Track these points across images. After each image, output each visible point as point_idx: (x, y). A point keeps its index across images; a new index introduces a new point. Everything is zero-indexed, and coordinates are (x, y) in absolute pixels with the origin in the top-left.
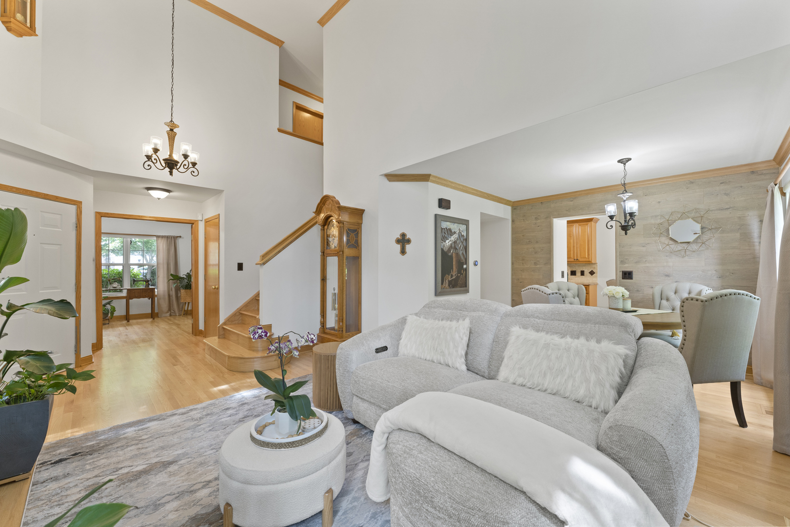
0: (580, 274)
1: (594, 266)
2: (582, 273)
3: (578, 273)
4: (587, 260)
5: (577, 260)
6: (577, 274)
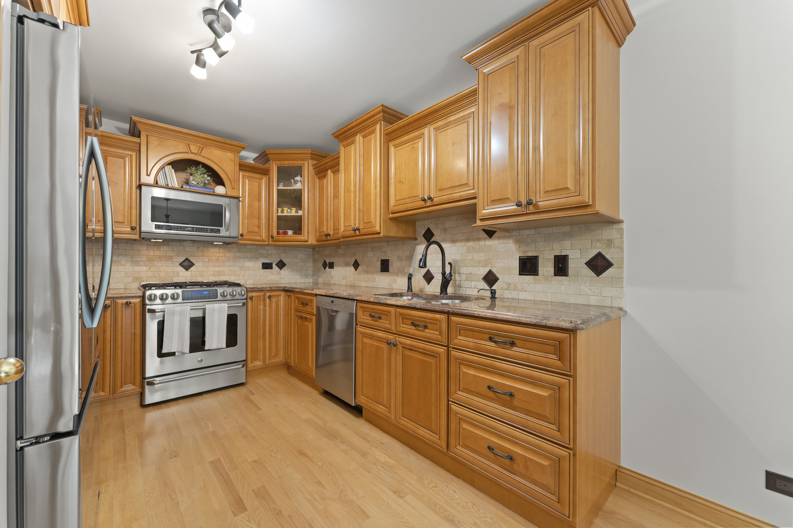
0: (551, 270)
1: (609, 233)
2: (561, 266)
3: (546, 267)
4: (573, 200)
5: (529, 203)
6: (541, 270)
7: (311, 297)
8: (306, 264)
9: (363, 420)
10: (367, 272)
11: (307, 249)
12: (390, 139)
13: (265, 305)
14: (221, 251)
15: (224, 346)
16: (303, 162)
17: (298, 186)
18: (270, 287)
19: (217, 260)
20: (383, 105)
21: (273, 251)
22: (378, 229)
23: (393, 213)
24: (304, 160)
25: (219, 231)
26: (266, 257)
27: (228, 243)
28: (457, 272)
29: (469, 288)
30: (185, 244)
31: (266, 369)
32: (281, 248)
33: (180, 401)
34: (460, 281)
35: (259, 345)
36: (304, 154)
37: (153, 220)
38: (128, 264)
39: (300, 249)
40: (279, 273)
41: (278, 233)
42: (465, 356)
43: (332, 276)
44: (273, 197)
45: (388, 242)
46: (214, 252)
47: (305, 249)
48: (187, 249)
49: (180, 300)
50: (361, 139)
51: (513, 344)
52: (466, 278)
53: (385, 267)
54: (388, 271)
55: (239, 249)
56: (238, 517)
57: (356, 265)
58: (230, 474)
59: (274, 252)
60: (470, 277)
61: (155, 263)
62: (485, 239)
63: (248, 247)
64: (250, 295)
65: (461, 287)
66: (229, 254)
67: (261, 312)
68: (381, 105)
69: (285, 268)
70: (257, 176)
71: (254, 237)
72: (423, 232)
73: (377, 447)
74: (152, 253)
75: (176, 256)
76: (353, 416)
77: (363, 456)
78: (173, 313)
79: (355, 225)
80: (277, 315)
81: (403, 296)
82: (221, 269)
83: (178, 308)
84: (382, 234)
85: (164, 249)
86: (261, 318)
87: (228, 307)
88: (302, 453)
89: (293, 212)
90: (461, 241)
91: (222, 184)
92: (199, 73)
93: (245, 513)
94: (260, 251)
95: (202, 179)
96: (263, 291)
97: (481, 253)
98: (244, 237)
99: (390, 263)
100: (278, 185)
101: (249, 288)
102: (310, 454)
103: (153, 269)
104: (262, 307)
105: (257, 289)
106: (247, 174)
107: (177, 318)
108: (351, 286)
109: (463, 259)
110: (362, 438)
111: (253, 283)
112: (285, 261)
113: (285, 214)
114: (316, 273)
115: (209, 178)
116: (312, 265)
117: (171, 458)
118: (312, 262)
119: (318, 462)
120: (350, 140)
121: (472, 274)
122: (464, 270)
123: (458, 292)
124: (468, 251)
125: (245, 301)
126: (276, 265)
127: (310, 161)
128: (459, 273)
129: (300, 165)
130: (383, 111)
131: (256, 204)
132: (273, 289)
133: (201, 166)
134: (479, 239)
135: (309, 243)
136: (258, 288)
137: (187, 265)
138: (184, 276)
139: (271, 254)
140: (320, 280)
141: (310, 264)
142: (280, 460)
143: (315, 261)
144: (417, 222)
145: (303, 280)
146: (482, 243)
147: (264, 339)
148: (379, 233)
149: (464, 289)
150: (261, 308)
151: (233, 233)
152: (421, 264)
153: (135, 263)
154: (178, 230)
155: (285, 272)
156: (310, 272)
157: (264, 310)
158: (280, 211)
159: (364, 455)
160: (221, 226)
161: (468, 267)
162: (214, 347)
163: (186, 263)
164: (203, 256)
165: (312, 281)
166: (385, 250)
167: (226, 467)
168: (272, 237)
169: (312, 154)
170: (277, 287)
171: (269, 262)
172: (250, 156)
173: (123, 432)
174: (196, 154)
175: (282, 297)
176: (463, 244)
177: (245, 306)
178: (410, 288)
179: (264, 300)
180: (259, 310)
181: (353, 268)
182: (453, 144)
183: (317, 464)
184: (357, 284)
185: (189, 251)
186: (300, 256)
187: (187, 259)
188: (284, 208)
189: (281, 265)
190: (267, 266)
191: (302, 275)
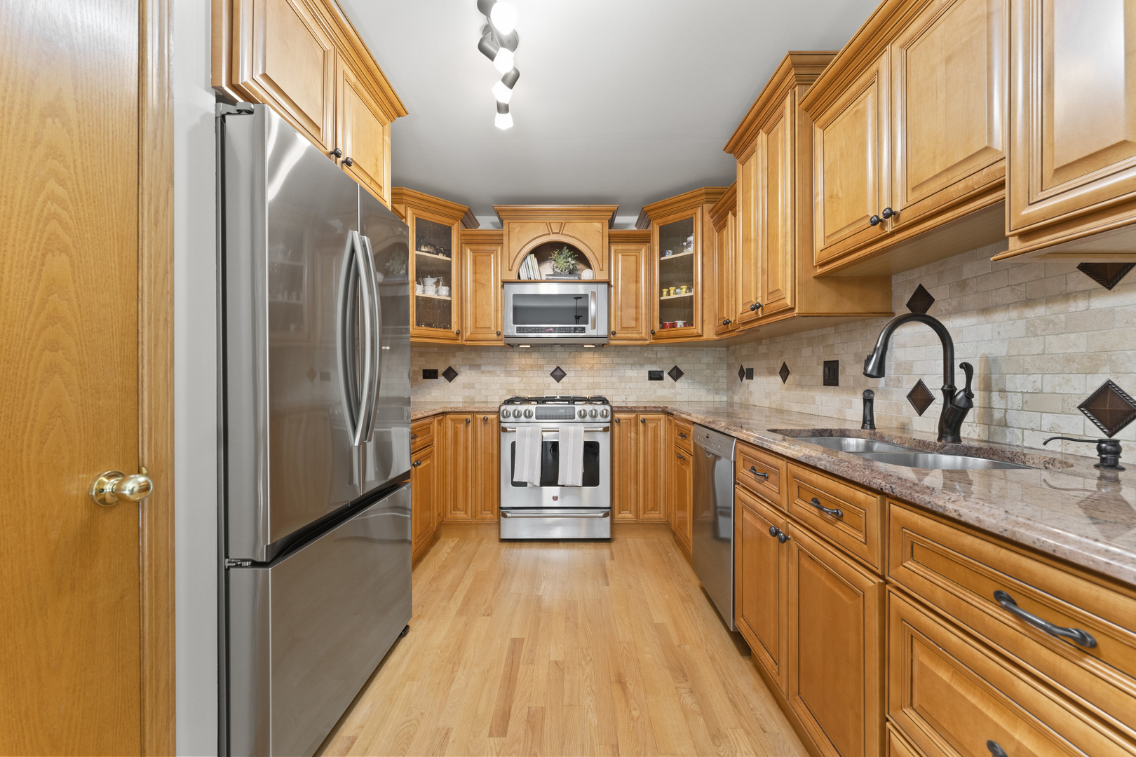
7: (689, 426)
8: (715, 373)
9: (749, 663)
10: (801, 386)
11: (718, 349)
12: (814, 117)
13: (637, 433)
14: (596, 356)
15: (580, 483)
16: (693, 211)
17: (690, 251)
18: (645, 407)
19: (591, 368)
20: (791, 54)
21: (663, 353)
22: (788, 301)
23: (822, 265)
24: (696, 207)
25: (583, 330)
26: (654, 363)
27: (601, 346)
28: (994, 387)
29: (1032, 429)
30: (557, 349)
31: (640, 525)
32: (676, 349)
33: (534, 544)
34: (1006, 410)
35: (629, 489)
36: (695, 197)
37: (515, 323)
38: (502, 375)
39: (705, 349)
40: (673, 387)
41: (663, 326)
42: (924, 619)
43: (751, 392)
44: (654, 274)
45: (836, 325)
46: (589, 359)
47: (714, 349)
48: (558, 355)
49: (533, 419)
50: (765, 136)
51: (1085, 645)
52: (1025, 402)
53: (831, 375)
54: (837, 384)
55: (618, 352)
56: (492, 739)
57: (785, 373)
58: (521, 666)
59: (666, 354)
60: (1035, 401)
61: (527, 372)
62: (1088, 294)
63: (630, 349)
64: (617, 416)
65: (1006, 425)
66: (606, 360)
67: (633, 442)
68: (787, 53)
69: (683, 378)
70: (633, 247)
71: (630, 335)
72: (908, 297)
73: (748, 733)
74: (523, 361)
75: (547, 364)
76: (735, 648)
77: (713, 737)
78: (524, 435)
79: (757, 298)
80: (655, 449)
81: (849, 437)
82: (597, 380)
83: (529, 429)
84: (797, 311)
85: (535, 355)
86: (633, 451)
87: (585, 431)
88: (621, 682)
89: (683, 292)
90: (1006, 307)
91: (589, 266)
92: (504, 122)
93: (502, 738)
94: (646, 355)
95: (565, 264)
96: (635, 411)
97: (1073, 336)
98: (617, 335)
99: (840, 368)
100: (662, 254)
101: (616, 407)
102: (631, 688)
103: (524, 380)
104: (633, 434)
105: (626, 409)
106: (620, 247)
107: (528, 441)
108: (776, 409)
109: (1015, 353)
110: (731, 700)
111: (636, 399)
112: (682, 368)
113: (672, 296)
114: (730, 388)
115: (573, 262)
116: (725, 374)
117: (484, 615)
118: (726, 368)
119: (635, 709)
120: (749, 149)
121: (1041, 392)
122: (1016, 383)
123: (997, 439)
124: (1031, 331)
125: (608, 425)
126: (669, 374)
127: (707, 207)
128: (1003, 391)
129: (690, 217)
130: (795, 65)
131: (633, 287)
132: (648, 409)
133: (565, 248)
134: (1067, 296)
135: (705, 337)
136: (627, 407)
137: (558, 375)
138: (555, 389)
139: (661, 358)
140: (737, 399)
141: (722, 372)
142: (586, 678)
143: (729, 367)
144: (894, 277)
145: (710, 398)
146: (1079, 305)
147: (637, 482)
148: (792, 309)
149: (1018, 432)
150: (633, 437)
151: (602, 330)
152: (870, 368)
153: (508, 373)
154: (539, 332)
155: (681, 384)
156: (723, 383)
157: (637, 441)
158: (665, 293)
159: (717, 736)
160: (587, 323)
161: (1029, 374)
162: (568, 483)
163: (558, 373)
164: (575, 363)
165: (725, 400)
166: (830, 342)
167: (522, 655)
168: (653, 333)
169: (707, 194)
170: (655, 407)
171: (659, 370)
172: (628, 221)
173: (468, 566)
174: (558, 233)
175: (662, 423)
176: (1014, 314)
177: (609, 432)
178: (868, 421)
179: (637, 425)
180: (629, 439)
181: (779, 379)
182: (948, 60)
183: (630, 712)
184: (785, 408)
185: (561, 357)
186: (705, 360)
187: (558, 367)
188: (670, 288)
189: (676, 374)
190: (655, 376)
191: (709, 390)
